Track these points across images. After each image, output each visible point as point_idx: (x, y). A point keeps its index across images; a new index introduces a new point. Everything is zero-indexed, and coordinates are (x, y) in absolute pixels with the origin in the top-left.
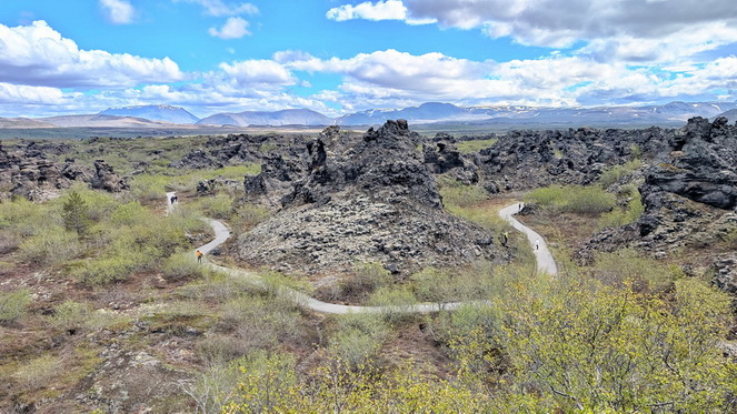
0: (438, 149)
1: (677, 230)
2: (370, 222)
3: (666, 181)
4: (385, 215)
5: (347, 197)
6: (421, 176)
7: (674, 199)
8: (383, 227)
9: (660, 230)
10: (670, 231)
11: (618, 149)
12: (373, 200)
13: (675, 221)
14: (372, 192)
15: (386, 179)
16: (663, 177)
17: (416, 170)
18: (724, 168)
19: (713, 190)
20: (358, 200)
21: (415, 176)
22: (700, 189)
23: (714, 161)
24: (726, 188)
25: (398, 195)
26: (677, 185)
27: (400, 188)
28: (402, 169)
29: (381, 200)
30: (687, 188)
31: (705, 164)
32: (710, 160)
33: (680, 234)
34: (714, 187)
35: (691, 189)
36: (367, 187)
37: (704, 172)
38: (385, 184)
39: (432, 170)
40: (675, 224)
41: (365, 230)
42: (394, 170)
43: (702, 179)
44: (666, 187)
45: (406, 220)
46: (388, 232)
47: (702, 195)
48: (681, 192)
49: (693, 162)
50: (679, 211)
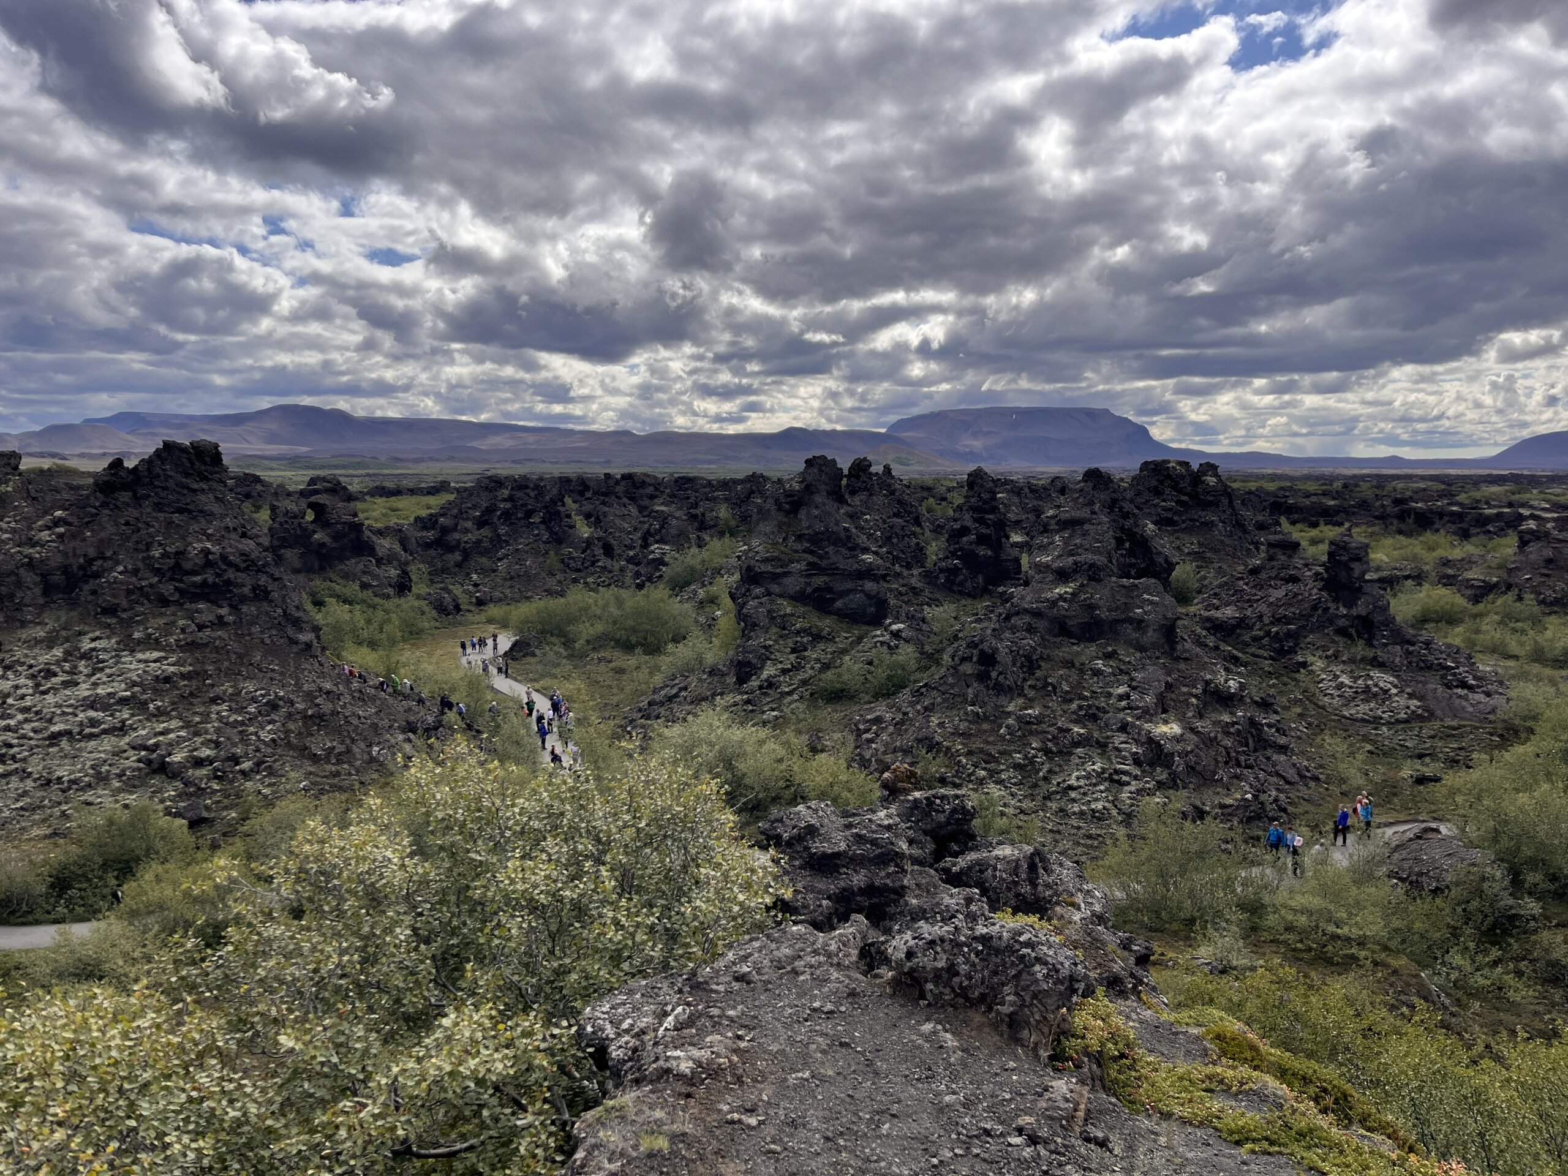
0: (310, 516)
1: (796, 668)
2: (123, 701)
3: (775, 577)
4: (167, 679)
5: (50, 643)
6: (263, 580)
7: (788, 610)
8: (160, 713)
9: (769, 671)
10: (784, 672)
11: (694, 517)
12: (131, 646)
13: (793, 651)
14: (128, 624)
15: (167, 589)
16: (770, 568)
17: (249, 565)
18: (866, 550)
19: (850, 591)
20: (86, 645)
21: (245, 582)
22: (829, 590)
23: (849, 537)
24: (869, 586)
25: (201, 627)
26: (793, 584)
27: (205, 611)
28: (209, 564)
29: (150, 643)
30: (809, 590)
31: (835, 544)
32: (843, 535)
33: (802, 676)
34: (849, 585)
35: (817, 590)
36: (111, 610)
37: (834, 559)
38: (164, 602)
39: (297, 564)
40: (792, 657)
41: (109, 721)
42: (187, 566)
43: (832, 571)
44: (775, 588)
45: (227, 687)
46: (174, 724)
47: (833, 600)
48: (799, 598)
49: (816, 540)
50: (798, 633)
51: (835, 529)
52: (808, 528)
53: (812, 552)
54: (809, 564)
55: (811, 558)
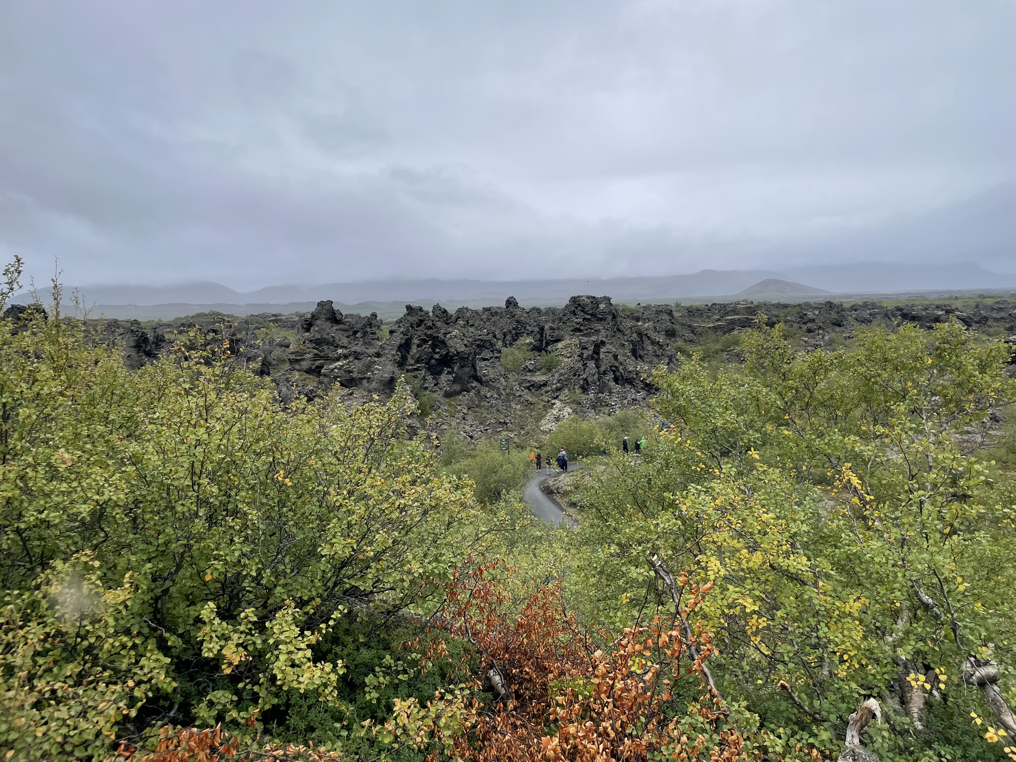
51: (327, 337)
52: (314, 336)
53: (317, 349)
54: (315, 354)
55: (316, 351)
